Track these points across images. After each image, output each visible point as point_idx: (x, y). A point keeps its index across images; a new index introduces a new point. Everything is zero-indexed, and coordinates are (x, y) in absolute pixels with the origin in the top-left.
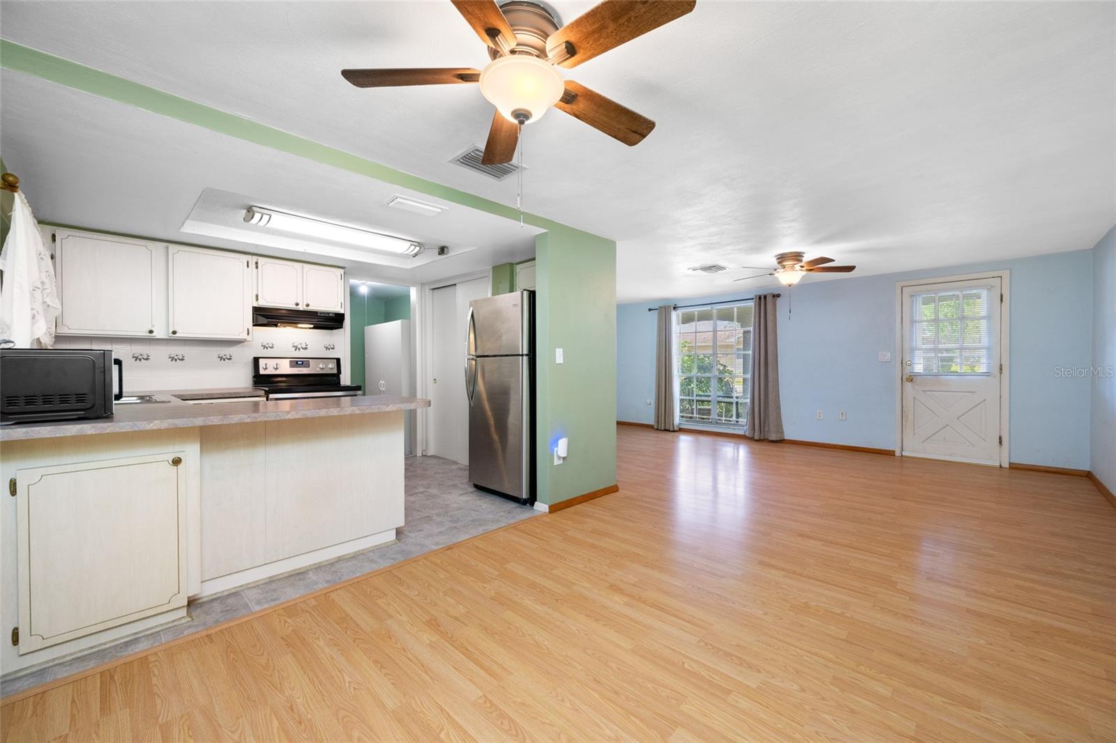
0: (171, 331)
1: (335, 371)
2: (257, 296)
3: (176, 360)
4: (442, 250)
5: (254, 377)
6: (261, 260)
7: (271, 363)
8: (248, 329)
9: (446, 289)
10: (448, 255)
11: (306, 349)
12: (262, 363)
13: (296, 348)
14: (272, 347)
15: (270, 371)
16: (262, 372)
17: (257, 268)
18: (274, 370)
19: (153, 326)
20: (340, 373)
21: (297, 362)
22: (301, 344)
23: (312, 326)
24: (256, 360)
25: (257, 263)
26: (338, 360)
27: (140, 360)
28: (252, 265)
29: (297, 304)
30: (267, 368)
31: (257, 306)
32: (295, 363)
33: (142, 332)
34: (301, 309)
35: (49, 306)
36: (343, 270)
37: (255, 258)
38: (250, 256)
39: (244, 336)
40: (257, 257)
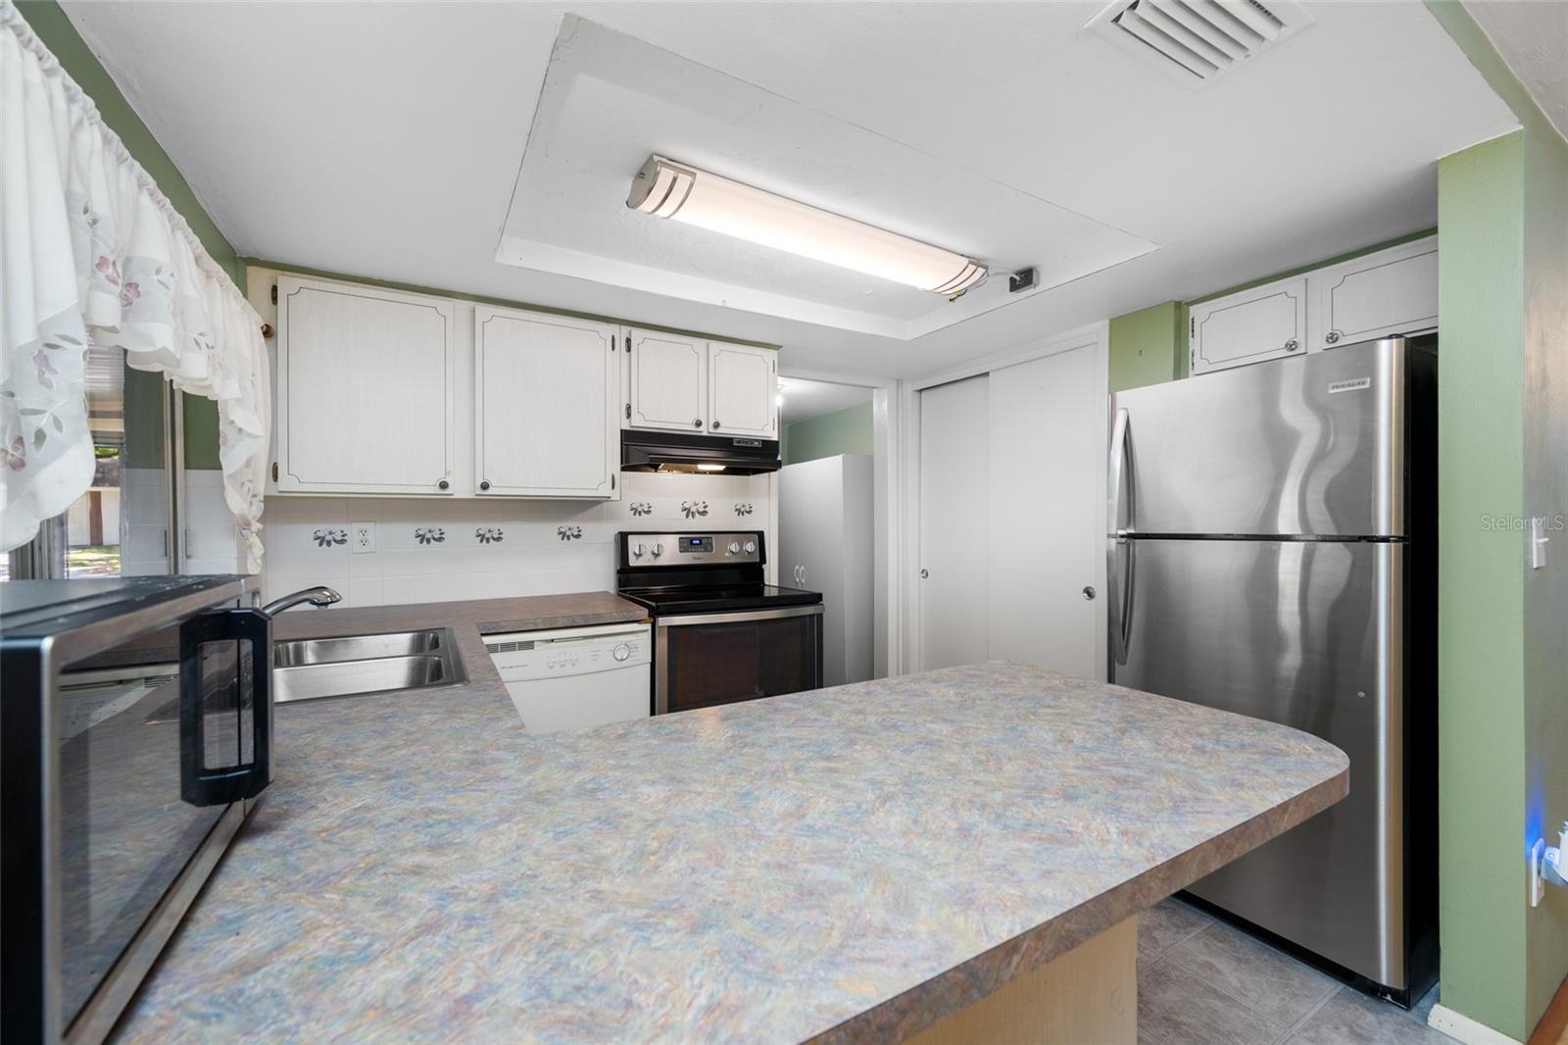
0: (479, 484)
1: (757, 559)
2: (629, 408)
3: (488, 541)
4: (1024, 279)
5: (618, 572)
6: (637, 335)
7: (650, 543)
8: (613, 476)
9: (951, 387)
10: (1039, 289)
11: (704, 513)
12: (634, 543)
13: (688, 512)
14: (648, 512)
15: (646, 561)
16: (633, 562)
17: (629, 349)
18: (652, 557)
19: (447, 473)
20: (765, 563)
21: (691, 540)
22: (696, 504)
23: (721, 468)
24: (623, 538)
25: (628, 341)
26: (761, 534)
27: (428, 541)
28: (621, 345)
29: (699, 424)
30: (642, 554)
31: (629, 429)
32: (691, 541)
33: (427, 487)
34: (705, 434)
35: (240, 430)
36: (775, 353)
37: (625, 330)
38: (617, 326)
39: (605, 490)
40: (629, 328)
